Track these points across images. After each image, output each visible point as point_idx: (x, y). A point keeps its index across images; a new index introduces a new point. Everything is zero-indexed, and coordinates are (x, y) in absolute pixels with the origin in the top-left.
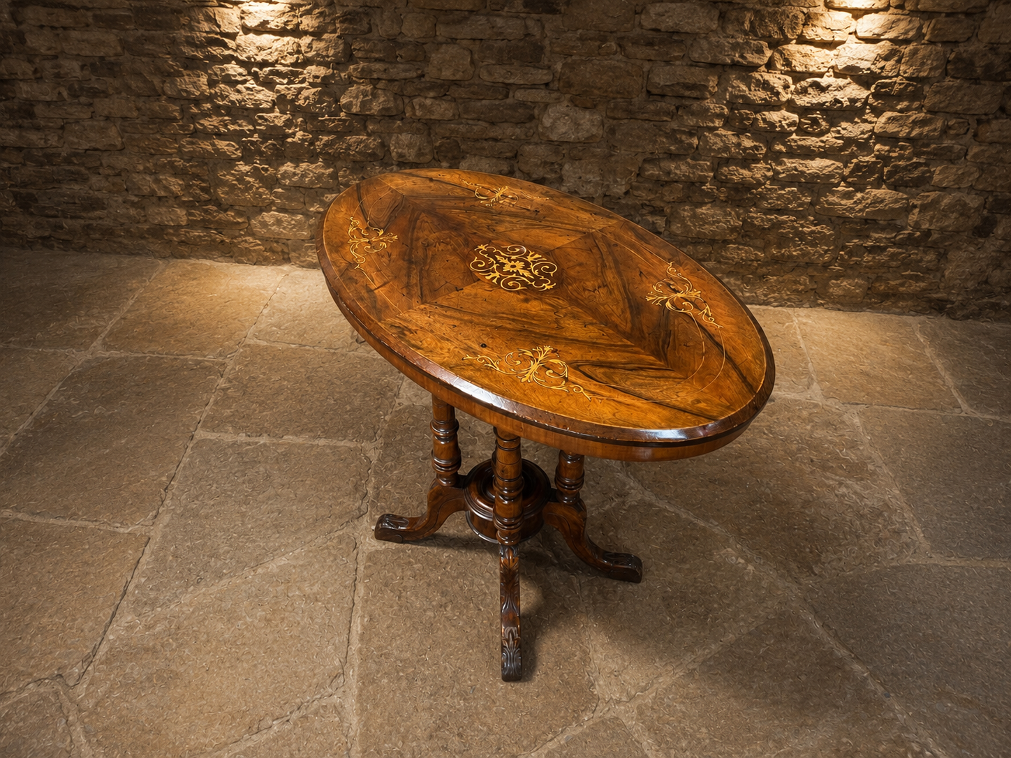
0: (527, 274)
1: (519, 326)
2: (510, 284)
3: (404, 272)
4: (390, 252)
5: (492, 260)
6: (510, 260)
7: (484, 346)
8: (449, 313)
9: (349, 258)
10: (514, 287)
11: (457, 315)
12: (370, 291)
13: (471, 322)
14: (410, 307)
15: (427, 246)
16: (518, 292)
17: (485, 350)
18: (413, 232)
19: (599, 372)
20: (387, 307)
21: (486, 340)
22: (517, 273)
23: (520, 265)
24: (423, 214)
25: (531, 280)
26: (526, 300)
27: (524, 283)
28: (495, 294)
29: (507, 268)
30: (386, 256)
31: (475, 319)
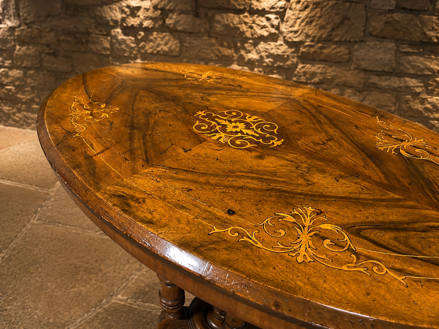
0: (250, 132)
1: (264, 186)
2: (238, 142)
3: (126, 137)
4: (111, 120)
5: (214, 123)
6: (230, 122)
7: (231, 212)
8: (181, 176)
9: (69, 127)
10: (242, 145)
11: (190, 176)
12: (88, 158)
13: (208, 183)
14: (134, 172)
15: (148, 114)
16: (249, 150)
17: (233, 218)
18: (133, 105)
19: (387, 237)
20: (108, 174)
21: (232, 205)
22: (241, 132)
23: (241, 126)
24: (142, 91)
25: (258, 138)
26: (261, 157)
27: (251, 141)
28: (226, 153)
29: (229, 129)
30: (108, 124)
31: (213, 180)
